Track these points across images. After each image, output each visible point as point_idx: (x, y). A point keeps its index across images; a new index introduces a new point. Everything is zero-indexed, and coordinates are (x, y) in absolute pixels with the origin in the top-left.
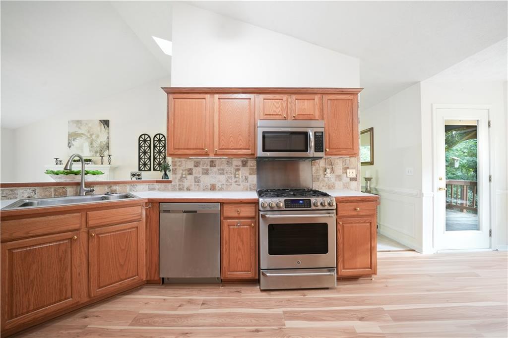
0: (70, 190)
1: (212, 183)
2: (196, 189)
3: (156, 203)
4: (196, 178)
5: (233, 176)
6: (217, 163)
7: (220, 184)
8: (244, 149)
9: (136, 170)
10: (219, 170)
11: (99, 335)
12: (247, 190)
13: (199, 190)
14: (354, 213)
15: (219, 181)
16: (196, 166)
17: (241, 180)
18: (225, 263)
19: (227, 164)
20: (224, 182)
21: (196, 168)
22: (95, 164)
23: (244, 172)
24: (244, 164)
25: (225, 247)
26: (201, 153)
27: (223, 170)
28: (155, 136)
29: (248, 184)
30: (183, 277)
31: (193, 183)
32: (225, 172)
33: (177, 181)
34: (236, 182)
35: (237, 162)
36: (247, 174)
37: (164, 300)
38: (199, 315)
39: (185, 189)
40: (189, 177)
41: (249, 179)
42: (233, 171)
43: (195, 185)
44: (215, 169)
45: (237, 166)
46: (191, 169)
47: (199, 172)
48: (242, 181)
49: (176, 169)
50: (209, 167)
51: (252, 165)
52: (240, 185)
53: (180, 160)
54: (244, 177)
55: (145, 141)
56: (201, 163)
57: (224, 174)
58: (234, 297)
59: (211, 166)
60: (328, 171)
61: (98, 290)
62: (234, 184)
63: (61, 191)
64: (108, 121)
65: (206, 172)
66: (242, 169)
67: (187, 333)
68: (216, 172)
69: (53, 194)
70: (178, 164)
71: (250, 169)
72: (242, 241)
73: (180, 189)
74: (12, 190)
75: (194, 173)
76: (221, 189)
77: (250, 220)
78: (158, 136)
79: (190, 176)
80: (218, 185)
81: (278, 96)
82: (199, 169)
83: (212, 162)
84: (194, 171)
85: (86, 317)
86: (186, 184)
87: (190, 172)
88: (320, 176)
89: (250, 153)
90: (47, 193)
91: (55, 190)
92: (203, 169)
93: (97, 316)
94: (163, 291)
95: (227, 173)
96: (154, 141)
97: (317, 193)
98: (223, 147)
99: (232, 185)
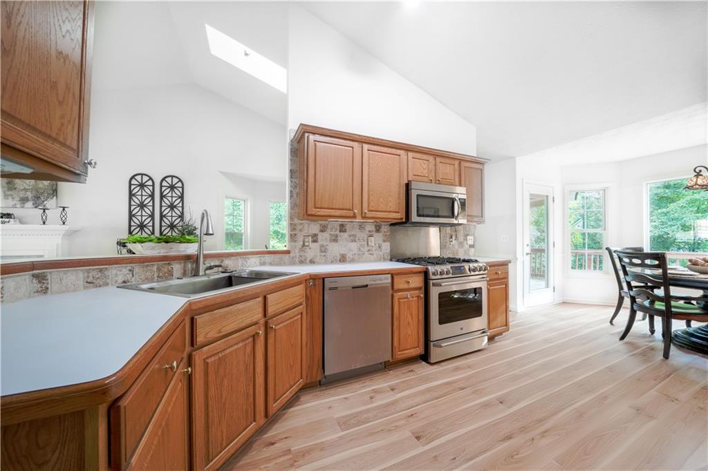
1: (342, 252)
2: (322, 262)
3: (319, 278)
4: (322, 246)
5: (366, 243)
6: (348, 227)
7: (351, 253)
10: (350, 236)
12: (380, 260)
13: (326, 263)
15: (350, 250)
16: (322, 231)
17: (374, 249)
19: (359, 229)
20: (356, 251)
21: (322, 233)
23: (377, 239)
24: (378, 229)
26: (348, 215)
27: (354, 236)
28: (164, 179)
29: (381, 253)
30: (353, 368)
31: (319, 254)
32: (357, 239)
33: (297, 251)
34: (369, 251)
35: (370, 227)
36: (381, 242)
37: (345, 398)
39: (308, 261)
40: (313, 245)
41: (383, 248)
42: (366, 237)
43: (320, 256)
44: (345, 235)
45: (370, 231)
46: (315, 235)
47: (326, 239)
48: (376, 250)
49: (295, 235)
50: (338, 232)
51: (386, 230)
52: (372, 254)
53: (300, 222)
54: (377, 245)
55: (142, 186)
56: (329, 227)
57: (355, 241)
59: (340, 231)
60: (454, 237)
61: (274, 405)
62: (367, 253)
63: (166, 270)
65: (335, 239)
66: (376, 235)
68: (346, 239)
69: (156, 275)
70: (299, 227)
71: (383, 235)
73: (302, 262)
74: (101, 270)
75: (319, 240)
76: (352, 261)
78: (169, 180)
79: (315, 244)
80: (349, 255)
81: (425, 157)
82: (326, 235)
83: (342, 226)
84: (320, 237)
85: (273, 444)
86: (310, 254)
87: (315, 239)
88: (446, 243)
89: (399, 217)
90: (148, 274)
92: (330, 234)
93: (286, 438)
94: (332, 391)
95: (359, 239)
96: (161, 186)
98: (373, 209)
99: (365, 256)
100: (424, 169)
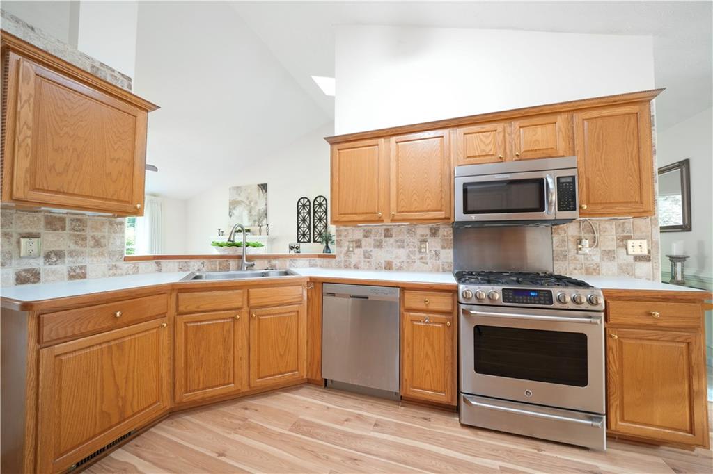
0: (233, 263)
1: (388, 259)
2: (366, 268)
3: (319, 283)
4: (366, 252)
5: (417, 249)
6: (394, 232)
7: (399, 261)
8: (433, 211)
9: (294, 242)
10: (397, 241)
11: (259, 433)
12: (438, 271)
13: (370, 269)
14: (648, 321)
15: (397, 257)
16: (366, 236)
17: (428, 256)
18: (406, 374)
19: (408, 233)
20: (404, 258)
21: (367, 239)
22: (254, 234)
23: (433, 244)
24: (434, 233)
25: (406, 352)
26: (373, 218)
27: (402, 241)
28: (315, 199)
29: (439, 263)
30: (350, 383)
31: (362, 259)
32: (405, 244)
33: (342, 255)
34: (421, 258)
35: (423, 230)
36: (439, 248)
37: (328, 408)
38: (370, 438)
39: (352, 266)
40: (357, 251)
41: (442, 255)
42: (417, 242)
43: (365, 261)
44: (392, 240)
45: (422, 236)
46: (359, 241)
47: (370, 245)
48: (431, 258)
49: (341, 240)
50: (382, 237)
51: (445, 234)
52: (427, 263)
53: (345, 228)
54: (434, 252)
55: (304, 206)
56: (373, 232)
57: (403, 247)
58: (419, 425)
59: (385, 236)
60: (586, 243)
61: (258, 380)
62: (418, 262)
63: (225, 265)
64: (266, 184)
65: (379, 245)
66: (430, 240)
67: (356, 460)
68: (392, 244)
69: (218, 267)
70: (344, 233)
71: (443, 240)
72: (432, 345)
73: (347, 267)
74: (186, 262)
75: (363, 246)
76: (400, 269)
77: (443, 316)
78: (318, 199)
79: (359, 249)
80: (396, 263)
81: (487, 127)
82: (370, 240)
83: (387, 230)
84: (363, 243)
85: (246, 409)
86: (353, 260)
87: (358, 244)
88: (569, 251)
89: (443, 216)
90: (213, 266)
91: (220, 264)
92: (375, 240)
93: (257, 410)
94: (326, 396)
95: (408, 245)
96: (314, 205)
97: (562, 281)
98: (403, 210)
99: (416, 264)
100: (487, 145)
